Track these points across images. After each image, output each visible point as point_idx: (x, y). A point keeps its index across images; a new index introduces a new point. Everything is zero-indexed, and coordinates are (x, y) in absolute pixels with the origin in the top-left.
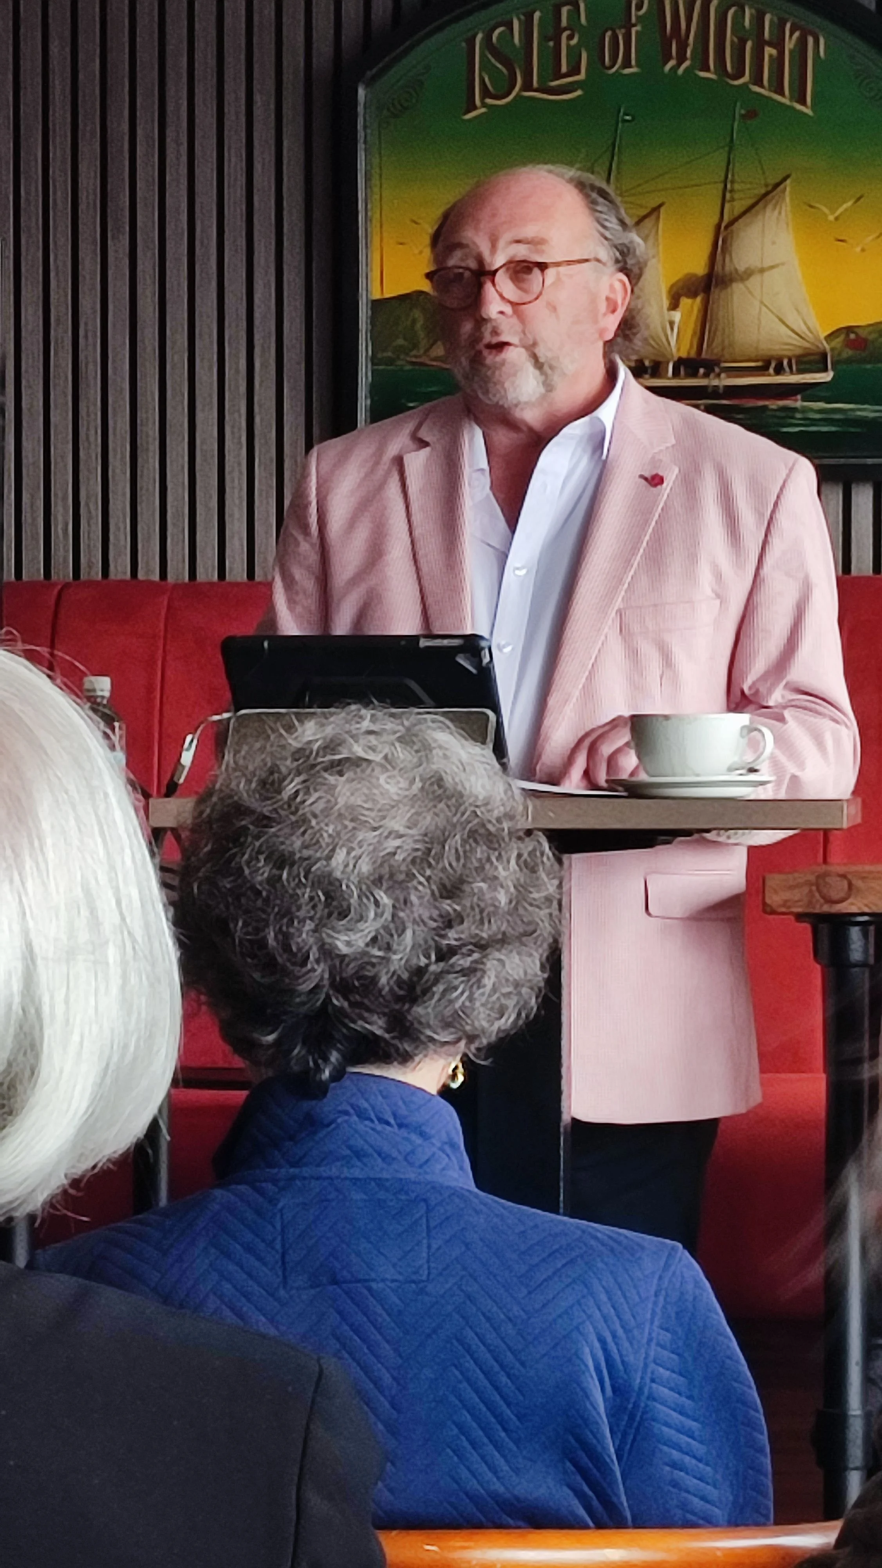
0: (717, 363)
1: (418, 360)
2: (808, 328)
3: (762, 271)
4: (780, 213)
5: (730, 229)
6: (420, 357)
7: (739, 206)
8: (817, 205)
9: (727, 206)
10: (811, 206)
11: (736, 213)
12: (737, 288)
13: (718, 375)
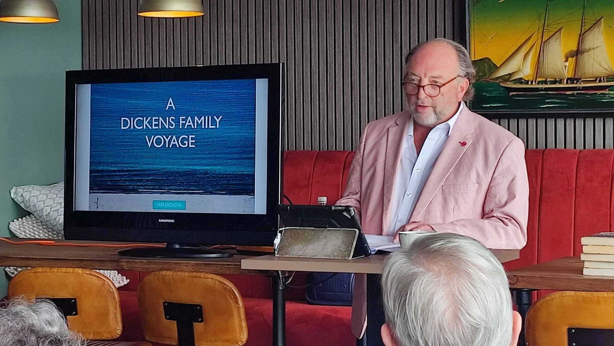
0: (580, 79)
1: (486, 80)
2: (609, 68)
3: (594, 49)
4: (599, 29)
5: (583, 35)
6: (486, 79)
7: (587, 27)
8: (612, 26)
9: (583, 27)
10: (610, 27)
11: (586, 30)
12: (586, 54)
13: (580, 83)
